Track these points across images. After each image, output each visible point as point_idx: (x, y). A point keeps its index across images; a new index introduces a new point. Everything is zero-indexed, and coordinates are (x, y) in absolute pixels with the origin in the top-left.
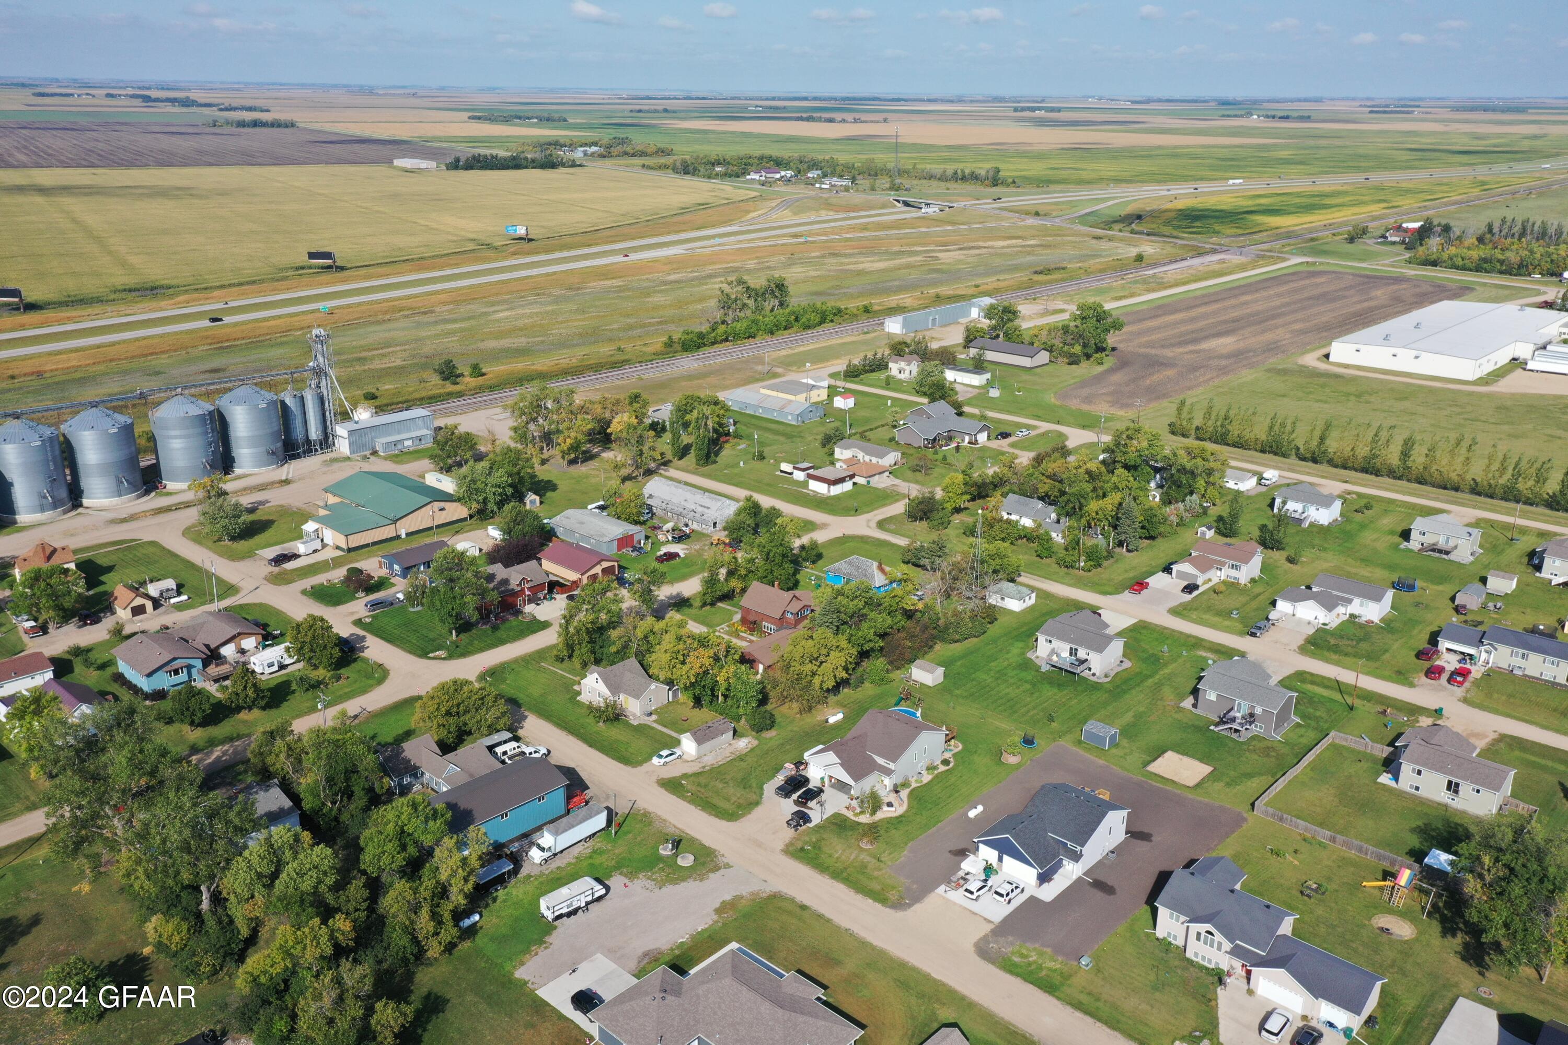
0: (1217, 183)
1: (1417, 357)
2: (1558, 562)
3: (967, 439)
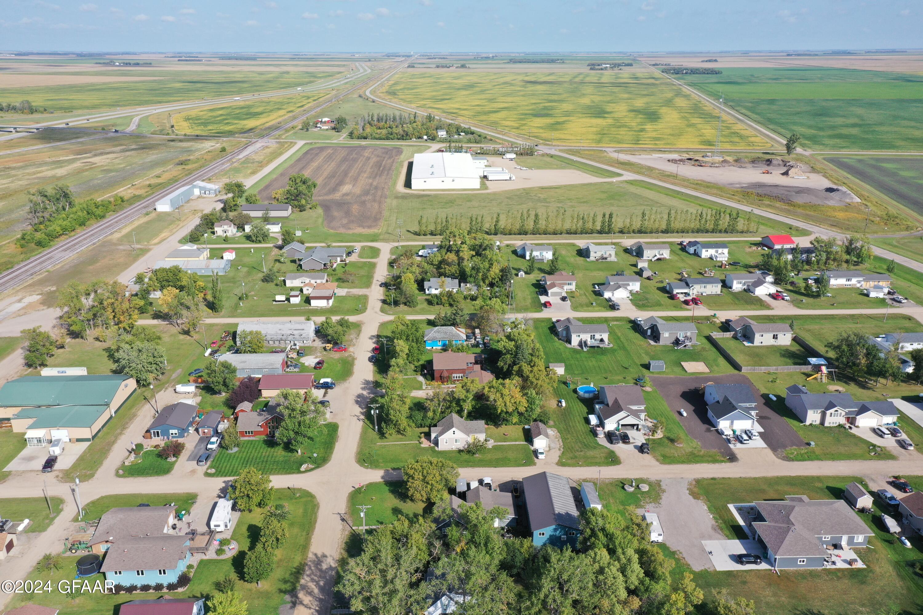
0: (167, 105)
1: (453, 181)
2: (649, 251)
3: (339, 259)
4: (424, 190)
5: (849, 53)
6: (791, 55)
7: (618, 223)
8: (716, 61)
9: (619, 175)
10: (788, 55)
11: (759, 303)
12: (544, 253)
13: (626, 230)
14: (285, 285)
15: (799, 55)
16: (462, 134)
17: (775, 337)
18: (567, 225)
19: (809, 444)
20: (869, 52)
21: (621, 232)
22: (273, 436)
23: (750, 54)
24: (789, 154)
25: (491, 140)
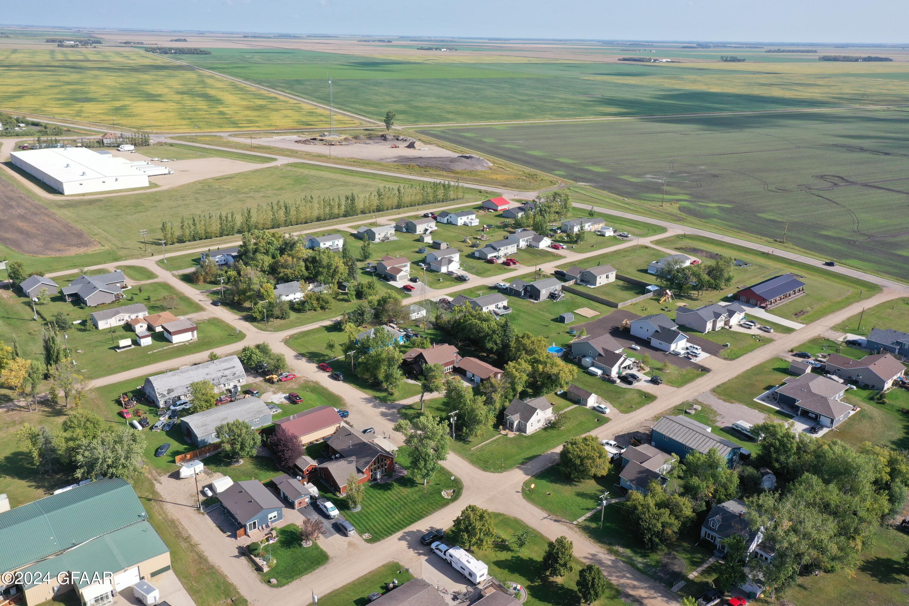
4: (84, 195)
5: (295, 37)
6: (248, 37)
7: (360, 205)
8: (185, 40)
9: (275, 160)
10: (245, 37)
11: (544, 255)
12: (336, 242)
13: (367, 211)
14: (97, 327)
15: (254, 37)
16: (22, 125)
17: (607, 277)
18: (316, 213)
19: (727, 345)
20: (309, 36)
21: (363, 212)
22: (375, 479)
23: (206, 35)
24: (388, 130)
25: (69, 131)
